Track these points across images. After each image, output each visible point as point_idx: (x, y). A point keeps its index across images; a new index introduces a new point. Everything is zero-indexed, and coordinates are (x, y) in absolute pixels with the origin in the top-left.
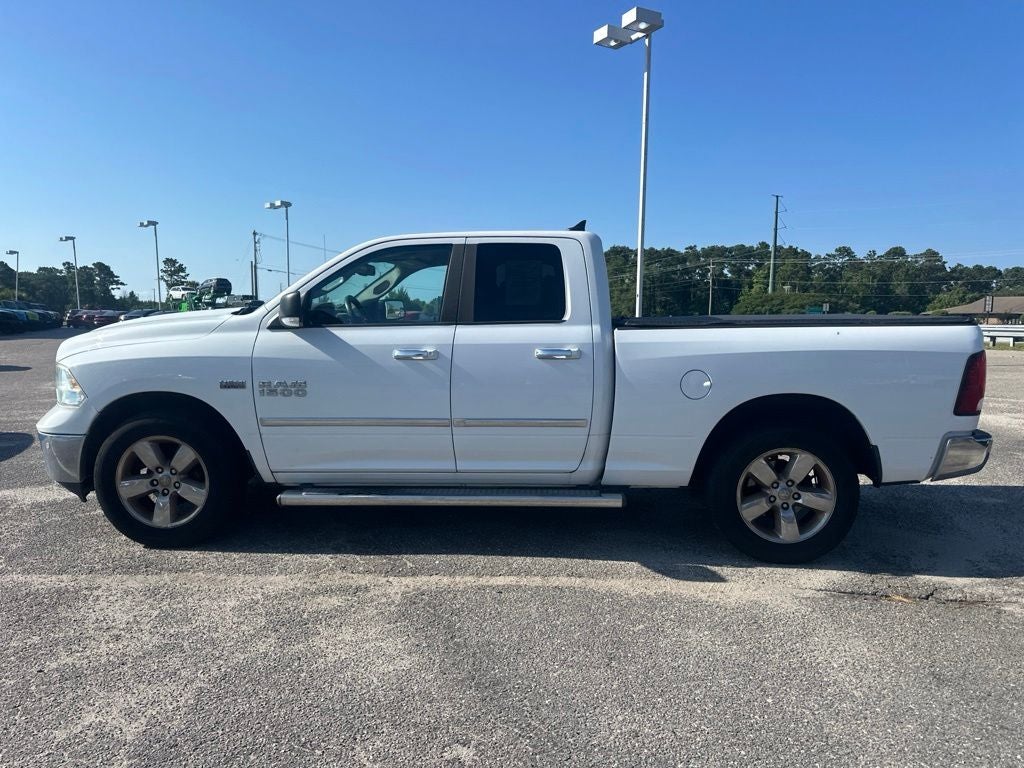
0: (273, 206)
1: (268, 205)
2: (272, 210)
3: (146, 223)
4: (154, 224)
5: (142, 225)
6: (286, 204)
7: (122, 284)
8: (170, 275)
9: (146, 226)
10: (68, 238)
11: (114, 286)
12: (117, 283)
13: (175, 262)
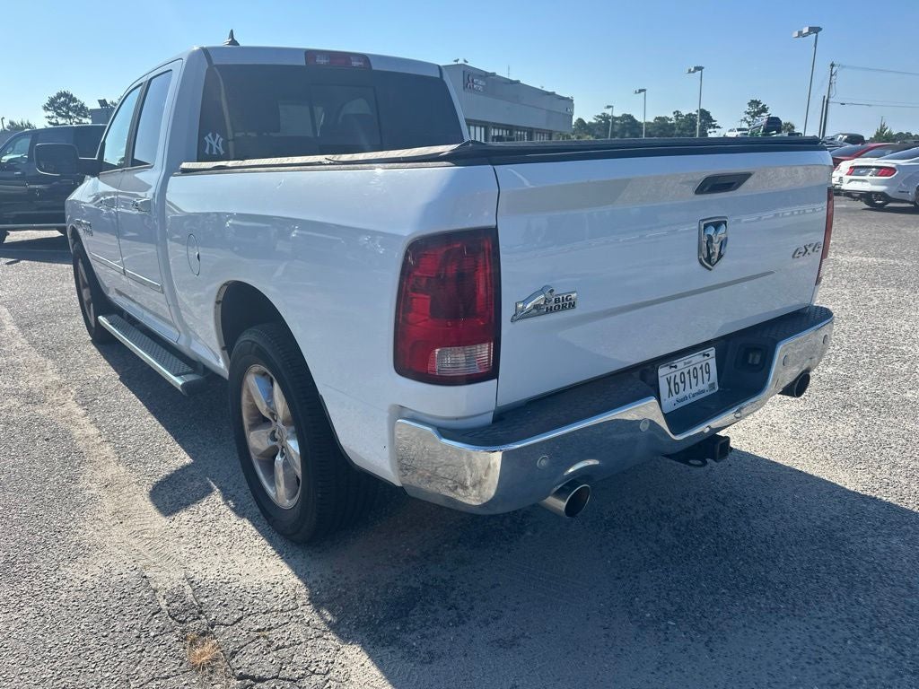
0: (800, 34)
1: (796, 34)
2: (801, 38)
3: (692, 69)
4: (700, 68)
5: (690, 71)
6: (815, 30)
7: (718, 127)
8: (753, 117)
9: (693, 72)
10: (641, 91)
11: (711, 130)
12: (714, 127)
13: (759, 103)
